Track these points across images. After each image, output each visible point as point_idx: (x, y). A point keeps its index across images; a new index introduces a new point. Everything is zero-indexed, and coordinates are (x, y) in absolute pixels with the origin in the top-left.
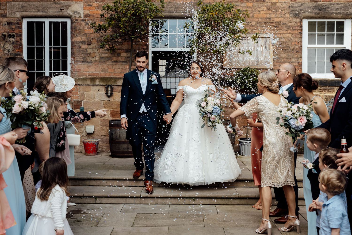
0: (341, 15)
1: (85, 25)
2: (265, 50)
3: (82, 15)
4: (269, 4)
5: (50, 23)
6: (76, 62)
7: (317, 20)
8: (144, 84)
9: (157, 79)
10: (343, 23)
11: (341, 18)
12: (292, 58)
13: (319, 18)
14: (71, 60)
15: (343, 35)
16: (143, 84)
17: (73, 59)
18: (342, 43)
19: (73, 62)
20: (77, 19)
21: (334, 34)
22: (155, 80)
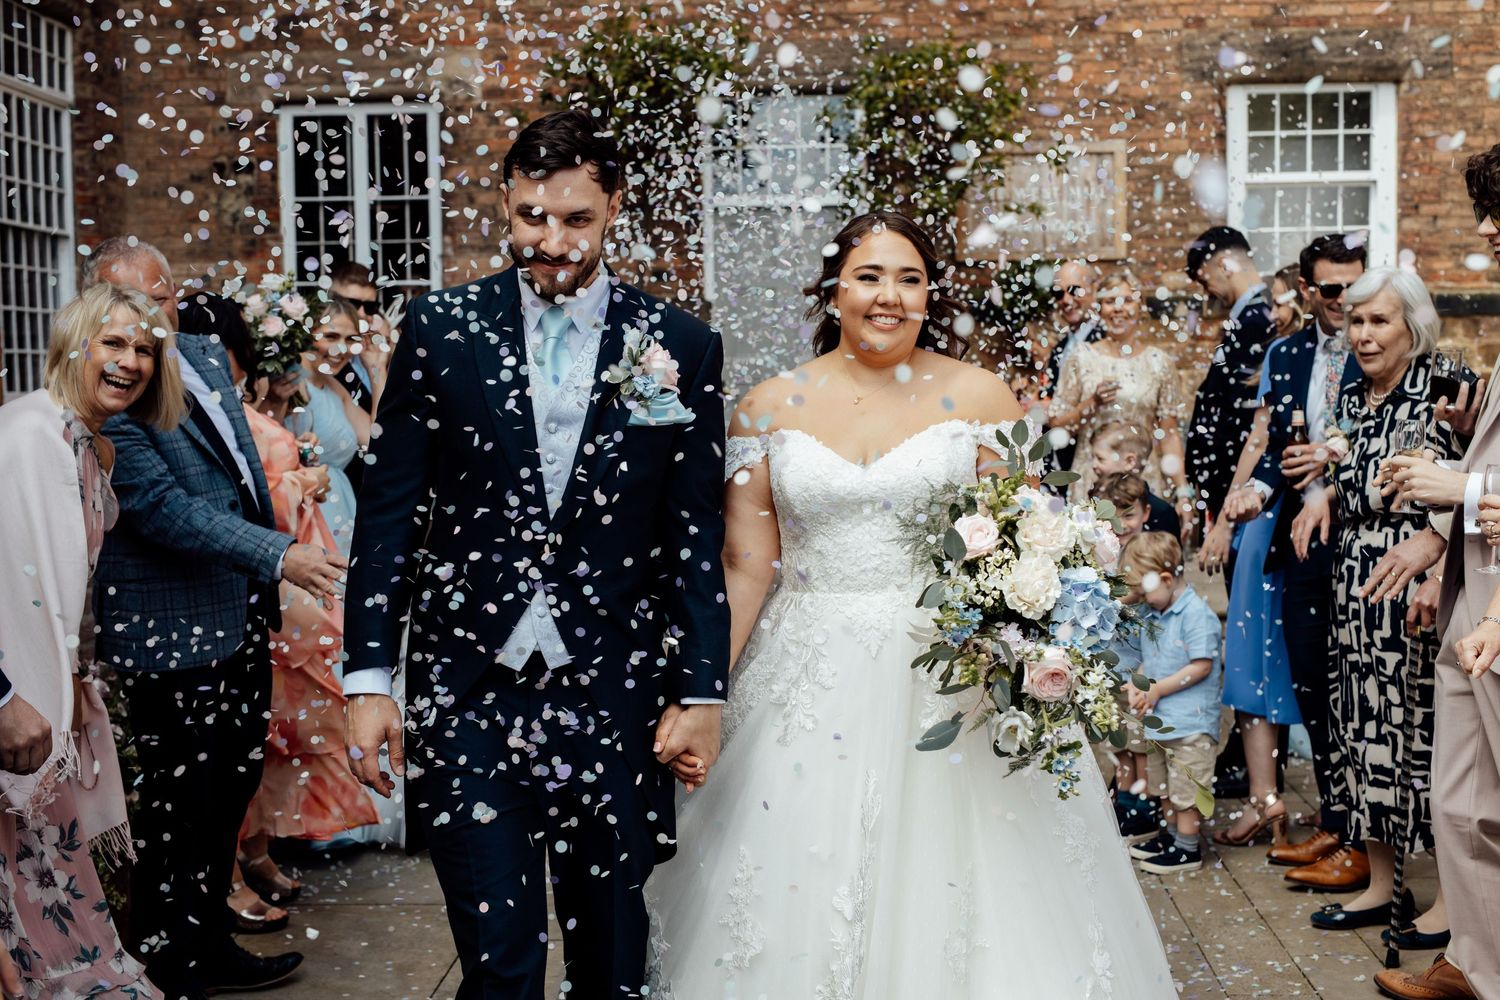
0: (1360, 72)
1: (489, 125)
2: (1097, 195)
3: (477, 93)
4: (1111, 38)
5: (371, 119)
6: (459, 248)
7: (1278, 90)
8: (559, 420)
9: (679, 384)
10: (1365, 98)
11: (1361, 80)
12: (1193, 221)
13: (1285, 81)
14: (444, 245)
15: (1366, 138)
16: (549, 420)
17: (448, 239)
18: (1367, 167)
19: (450, 251)
20: (459, 104)
21: (1335, 137)
22: (664, 391)
